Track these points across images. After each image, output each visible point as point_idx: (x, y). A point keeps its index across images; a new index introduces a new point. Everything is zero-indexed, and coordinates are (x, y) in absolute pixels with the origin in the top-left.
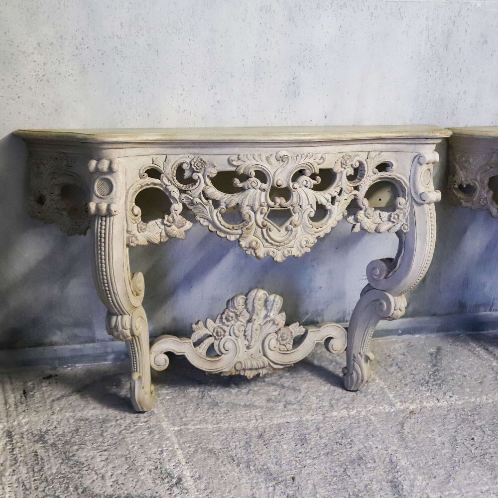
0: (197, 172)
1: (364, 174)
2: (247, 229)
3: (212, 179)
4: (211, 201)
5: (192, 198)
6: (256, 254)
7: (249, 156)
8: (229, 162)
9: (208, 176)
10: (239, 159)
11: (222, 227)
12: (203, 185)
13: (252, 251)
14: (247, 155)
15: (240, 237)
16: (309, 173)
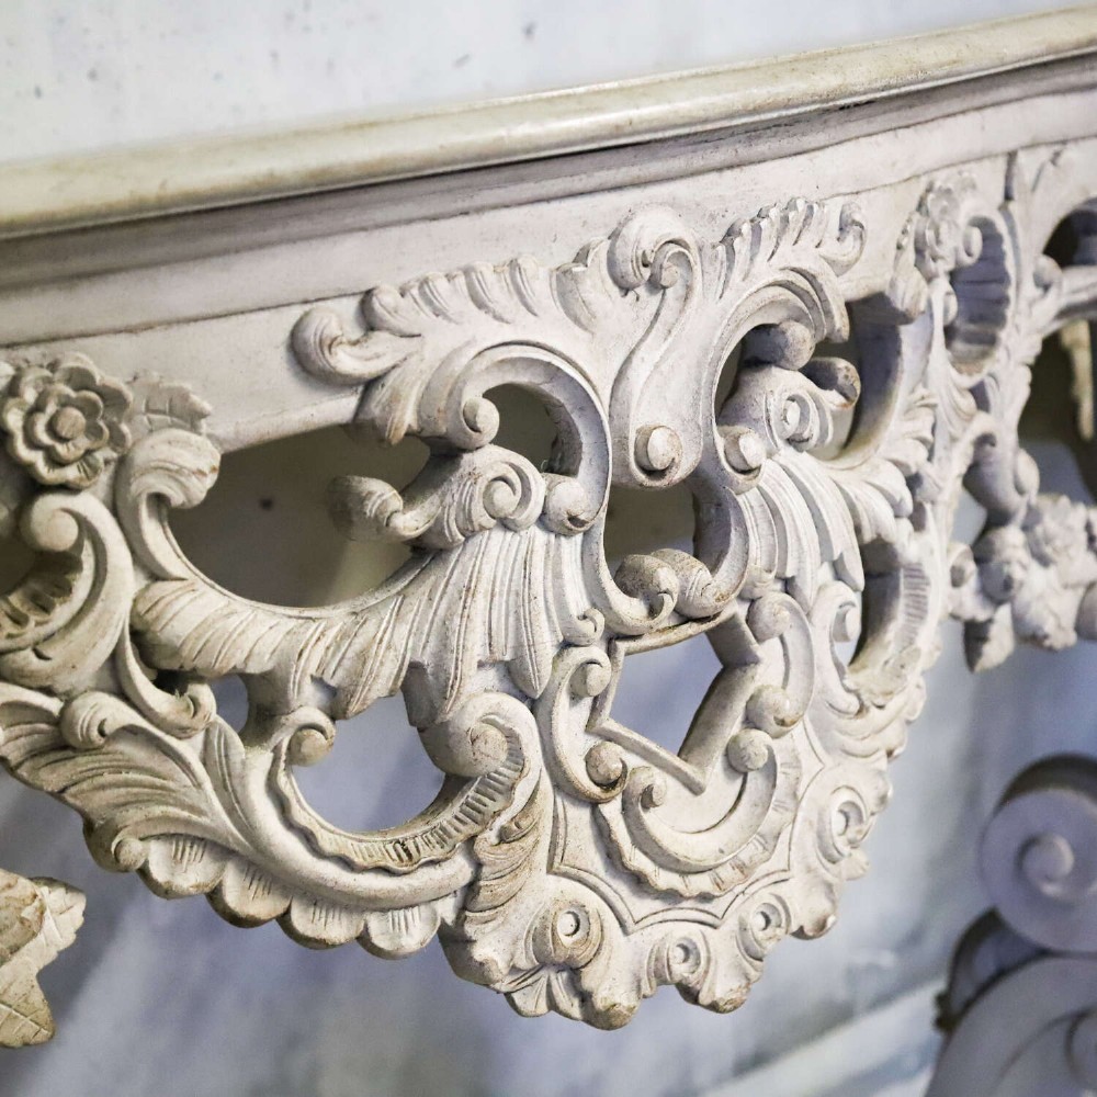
0: (66, 488)
1: (1003, 301)
2: (504, 837)
3: (186, 524)
4: (205, 694)
5: (53, 705)
6: (585, 998)
7: (442, 285)
8: (305, 361)
9: (158, 501)
10: (369, 321)
11: (330, 872)
12: (125, 578)
13: (559, 982)
14: (424, 282)
15: (463, 908)
16: (801, 340)
